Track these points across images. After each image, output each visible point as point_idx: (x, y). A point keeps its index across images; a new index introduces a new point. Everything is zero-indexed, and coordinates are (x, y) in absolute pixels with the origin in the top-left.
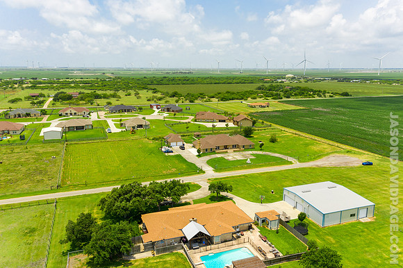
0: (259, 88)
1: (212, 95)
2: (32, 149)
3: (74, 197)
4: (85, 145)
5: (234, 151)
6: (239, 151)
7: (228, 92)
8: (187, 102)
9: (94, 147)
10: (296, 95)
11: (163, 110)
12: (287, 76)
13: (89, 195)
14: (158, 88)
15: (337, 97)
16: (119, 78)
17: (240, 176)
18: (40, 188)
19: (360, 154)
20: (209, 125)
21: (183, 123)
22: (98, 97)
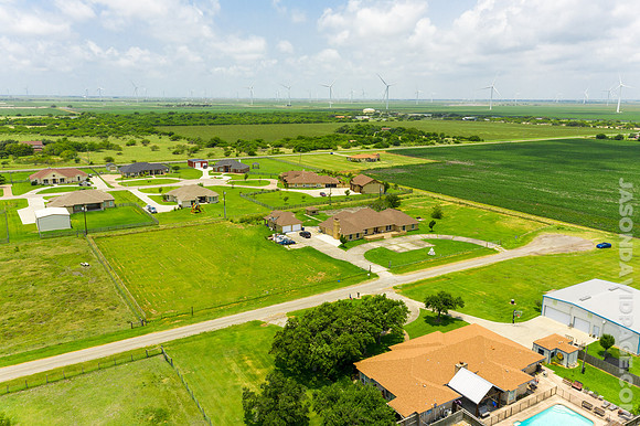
0: (341, 131)
1: (278, 142)
2: (29, 251)
3: (187, 340)
4: (127, 238)
5: (394, 236)
6: (400, 236)
7: (300, 138)
8: (244, 155)
9: (145, 240)
10: (404, 140)
11: (217, 170)
12: (365, 111)
13: (214, 333)
14: (177, 131)
15: (465, 143)
16: (90, 114)
17: (438, 278)
18: (107, 327)
19: (579, 231)
20: (315, 193)
21: (269, 191)
22: (79, 148)
